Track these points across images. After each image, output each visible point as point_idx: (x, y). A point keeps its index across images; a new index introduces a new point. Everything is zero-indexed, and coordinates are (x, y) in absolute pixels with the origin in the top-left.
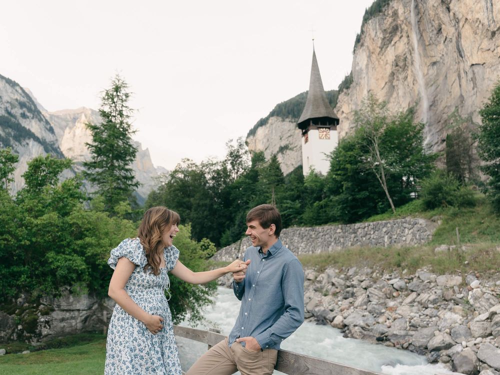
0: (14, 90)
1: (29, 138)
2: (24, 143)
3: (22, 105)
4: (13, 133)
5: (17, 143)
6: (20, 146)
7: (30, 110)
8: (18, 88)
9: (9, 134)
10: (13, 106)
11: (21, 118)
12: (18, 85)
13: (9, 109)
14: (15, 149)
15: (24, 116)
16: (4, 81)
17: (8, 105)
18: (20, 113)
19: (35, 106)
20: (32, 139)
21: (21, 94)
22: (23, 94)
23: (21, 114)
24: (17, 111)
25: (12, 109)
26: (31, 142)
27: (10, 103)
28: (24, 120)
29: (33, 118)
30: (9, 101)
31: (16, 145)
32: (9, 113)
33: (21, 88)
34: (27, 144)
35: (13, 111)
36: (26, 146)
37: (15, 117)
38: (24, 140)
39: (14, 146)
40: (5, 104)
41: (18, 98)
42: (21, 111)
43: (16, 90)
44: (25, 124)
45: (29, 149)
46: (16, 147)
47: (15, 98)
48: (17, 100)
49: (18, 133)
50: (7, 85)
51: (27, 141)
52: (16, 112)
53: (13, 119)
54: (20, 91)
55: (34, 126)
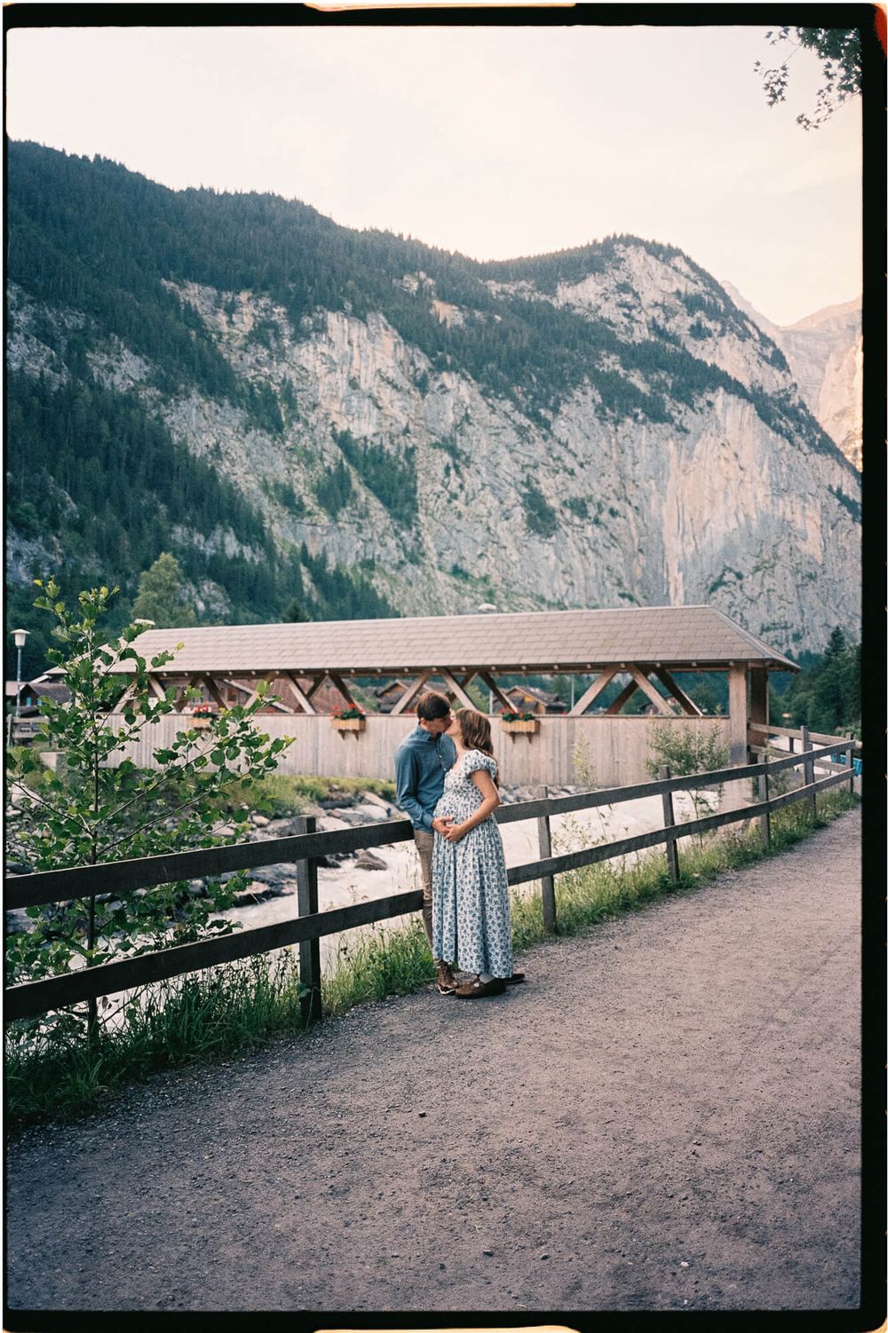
0: (670, 270)
1: (713, 389)
2: (701, 403)
3: (692, 303)
4: (670, 382)
5: (682, 407)
6: (690, 412)
7: (713, 313)
8: (678, 262)
9: (659, 386)
10: (669, 313)
11: (692, 340)
12: (679, 253)
13: (660, 322)
14: (677, 422)
15: (698, 332)
16: (642, 250)
17: (657, 312)
18: (688, 326)
19: (726, 299)
20: (721, 390)
21: (687, 277)
22: (693, 275)
23: (692, 327)
24: (681, 324)
25: (667, 319)
26: (720, 398)
27: (664, 307)
28: (700, 344)
29: (722, 334)
30: (660, 302)
31: (680, 412)
32: (661, 333)
33: (688, 260)
34: (710, 404)
35: (671, 326)
36: (707, 409)
37: (675, 339)
38: (701, 395)
39: (674, 414)
40: (650, 311)
41: (683, 290)
42: (691, 321)
43: (675, 269)
44: (703, 352)
45: (716, 417)
46: (680, 417)
47: (675, 290)
48: (678, 293)
49: (683, 379)
50: (651, 259)
51: (710, 397)
52: (678, 326)
53: (670, 346)
54: (685, 268)
55: (727, 355)
